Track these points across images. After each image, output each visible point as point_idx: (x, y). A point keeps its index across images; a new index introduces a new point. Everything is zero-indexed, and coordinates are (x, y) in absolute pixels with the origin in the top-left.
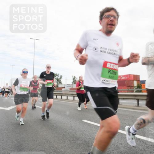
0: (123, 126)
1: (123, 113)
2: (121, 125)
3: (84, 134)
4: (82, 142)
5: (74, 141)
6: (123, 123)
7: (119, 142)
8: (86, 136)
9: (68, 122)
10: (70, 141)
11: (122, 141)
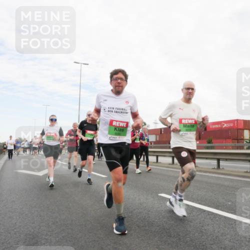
0: (226, 205)
1: (226, 183)
2: (224, 203)
3: (161, 217)
4: (159, 229)
5: (146, 226)
6: (226, 200)
7: (222, 231)
8: (165, 220)
9: (135, 196)
10: (138, 227)
11: (226, 229)
